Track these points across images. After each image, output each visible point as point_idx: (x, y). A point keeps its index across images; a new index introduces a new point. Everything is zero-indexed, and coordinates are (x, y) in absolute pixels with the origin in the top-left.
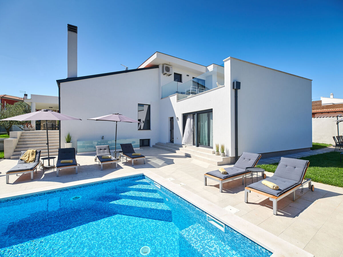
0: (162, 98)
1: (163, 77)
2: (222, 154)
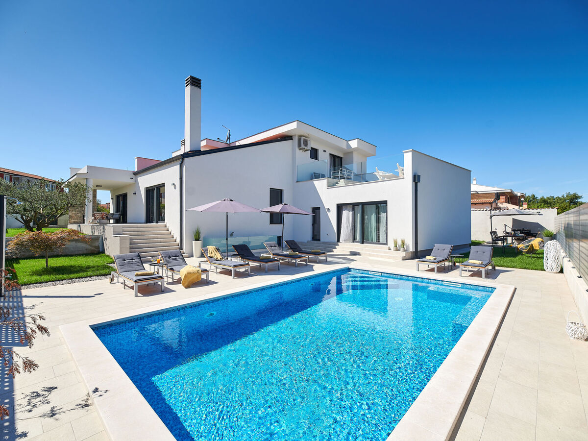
0: (297, 181)
1: (299, 153)
2: (402, 249)
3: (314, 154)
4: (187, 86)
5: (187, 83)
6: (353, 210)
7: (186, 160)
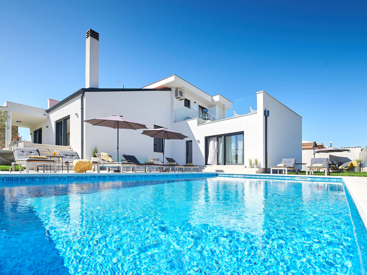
0: (175, 122)
1: (176, 101)
2: (255, 166)
3: (187, 103)
4: (87, 38)
5: (87, 35)
6: (218, 141)
7: (86, 93)
